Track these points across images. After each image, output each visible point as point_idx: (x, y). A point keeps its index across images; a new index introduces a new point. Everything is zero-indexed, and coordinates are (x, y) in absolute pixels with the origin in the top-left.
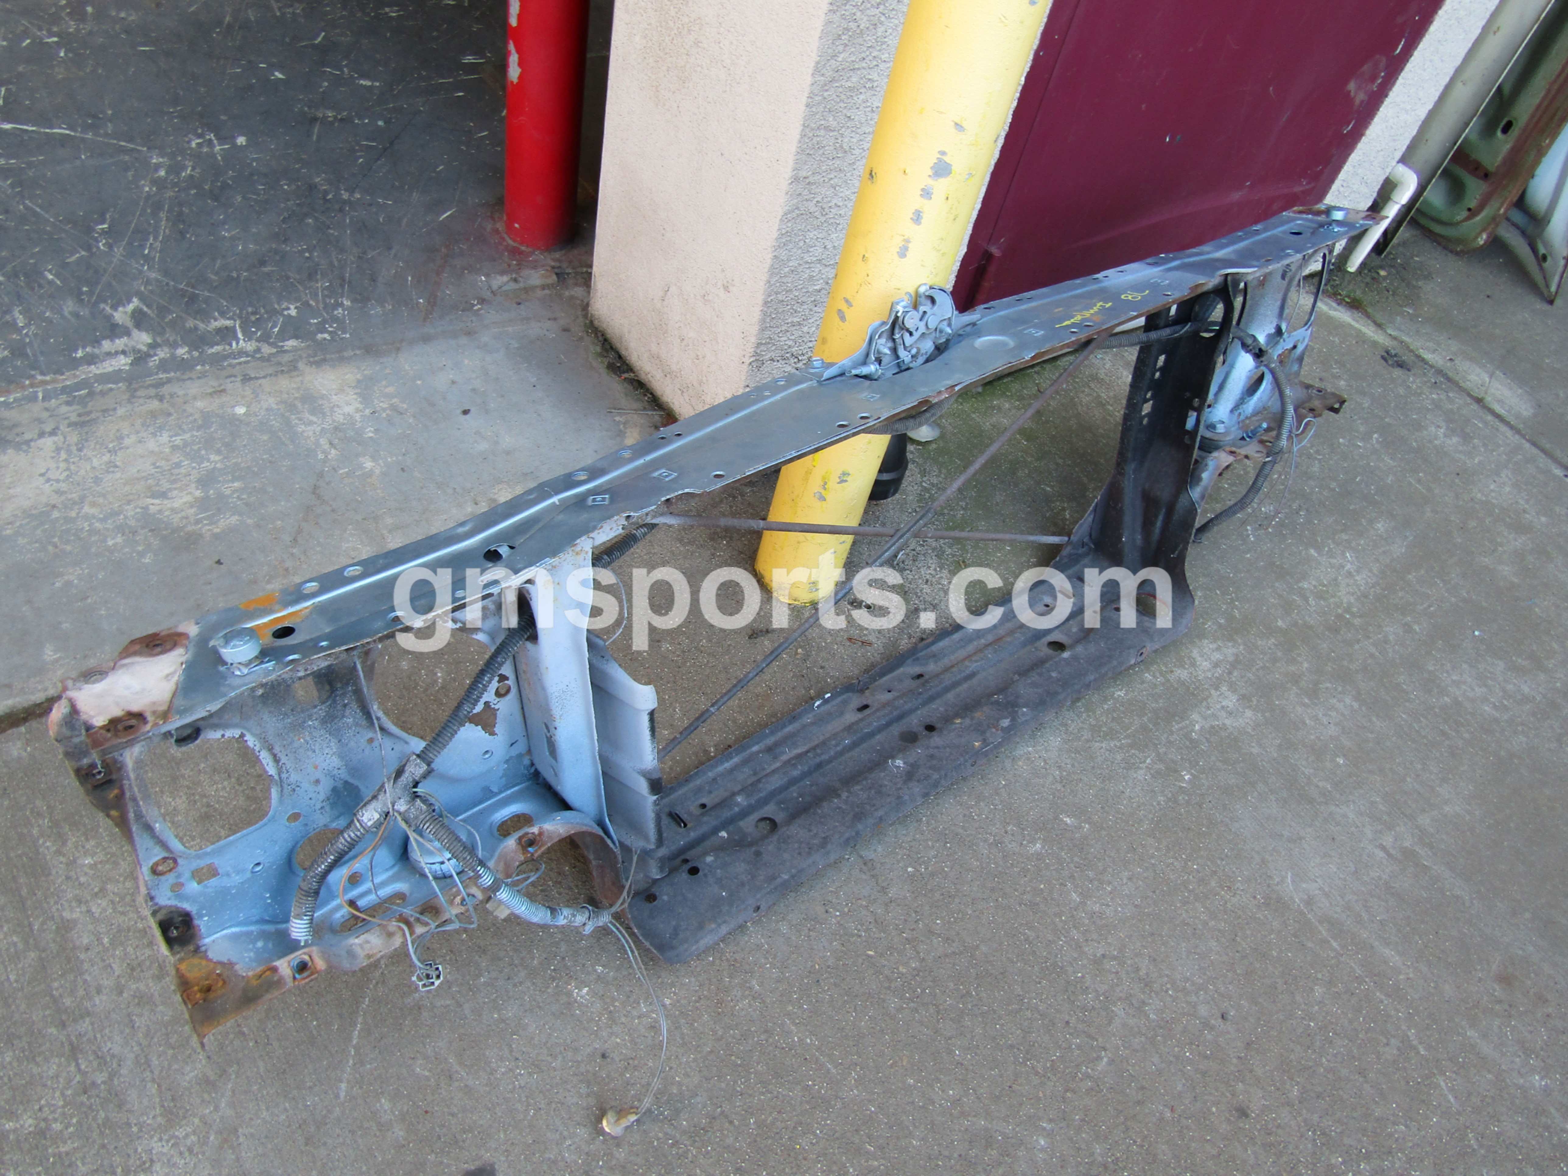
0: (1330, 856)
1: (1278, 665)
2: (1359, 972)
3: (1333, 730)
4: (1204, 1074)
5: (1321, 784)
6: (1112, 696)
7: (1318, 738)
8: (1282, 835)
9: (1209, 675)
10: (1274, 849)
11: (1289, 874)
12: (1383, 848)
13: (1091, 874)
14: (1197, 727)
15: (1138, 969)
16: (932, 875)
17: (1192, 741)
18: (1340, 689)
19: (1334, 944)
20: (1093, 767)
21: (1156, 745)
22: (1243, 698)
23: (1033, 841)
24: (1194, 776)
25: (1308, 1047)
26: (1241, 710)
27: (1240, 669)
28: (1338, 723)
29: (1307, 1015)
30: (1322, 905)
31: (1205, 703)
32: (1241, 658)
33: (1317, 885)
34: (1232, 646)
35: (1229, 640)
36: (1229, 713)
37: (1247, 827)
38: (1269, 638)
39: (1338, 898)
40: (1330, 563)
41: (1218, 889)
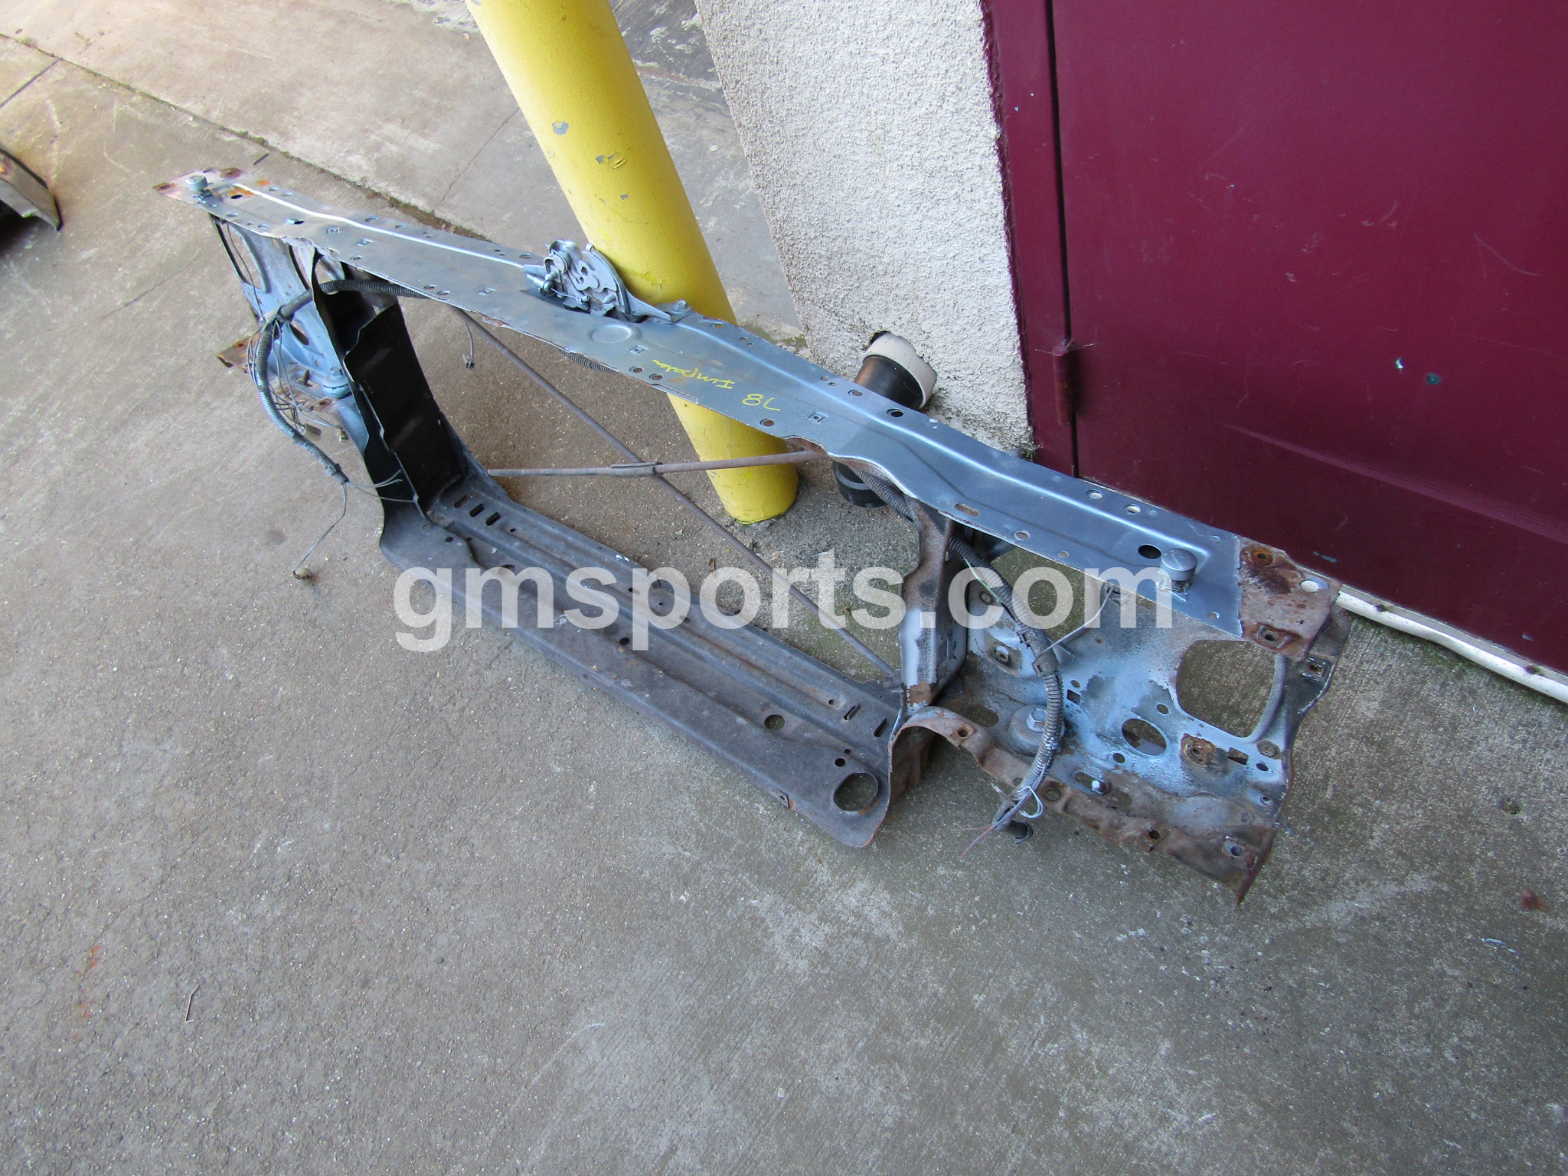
0: (639, 1076)
1: (903, 1001)
2: (513, 1107)
3: (827, 1083)
5: (734, 1064)
6: (754, 801)
7: (804, 1062)
8: (647, 1015)
9: (839, 907)
10: (627, 1005)
11: (603, 1025)
12: (673, 1150)
13: (544, 820)
14: (754, 902)
15: (465, 875)
16: (510, 696)
17: (733, 898)
18: (906, 1097)
19: (536, 1079)
20: (659, 800)
21: (711, 857)
22: (825, 957)
23: (561, 763)
24: (687, 905)
25: (428, 1048)
26: (803, 954)
27: (867, 947)
28: (842, 1093)
29: (457, 1046)
30: (576, 1065)
31: (793, 907)
32: (887, 947)
33: (599, 1058)
34: (899, 933)
35: (905, 927)
36: (791, 939)
37: (645, 972)
38: (941, 983)
39: (590, 1085)
40: (1161, 1080)
41: (562, 945)
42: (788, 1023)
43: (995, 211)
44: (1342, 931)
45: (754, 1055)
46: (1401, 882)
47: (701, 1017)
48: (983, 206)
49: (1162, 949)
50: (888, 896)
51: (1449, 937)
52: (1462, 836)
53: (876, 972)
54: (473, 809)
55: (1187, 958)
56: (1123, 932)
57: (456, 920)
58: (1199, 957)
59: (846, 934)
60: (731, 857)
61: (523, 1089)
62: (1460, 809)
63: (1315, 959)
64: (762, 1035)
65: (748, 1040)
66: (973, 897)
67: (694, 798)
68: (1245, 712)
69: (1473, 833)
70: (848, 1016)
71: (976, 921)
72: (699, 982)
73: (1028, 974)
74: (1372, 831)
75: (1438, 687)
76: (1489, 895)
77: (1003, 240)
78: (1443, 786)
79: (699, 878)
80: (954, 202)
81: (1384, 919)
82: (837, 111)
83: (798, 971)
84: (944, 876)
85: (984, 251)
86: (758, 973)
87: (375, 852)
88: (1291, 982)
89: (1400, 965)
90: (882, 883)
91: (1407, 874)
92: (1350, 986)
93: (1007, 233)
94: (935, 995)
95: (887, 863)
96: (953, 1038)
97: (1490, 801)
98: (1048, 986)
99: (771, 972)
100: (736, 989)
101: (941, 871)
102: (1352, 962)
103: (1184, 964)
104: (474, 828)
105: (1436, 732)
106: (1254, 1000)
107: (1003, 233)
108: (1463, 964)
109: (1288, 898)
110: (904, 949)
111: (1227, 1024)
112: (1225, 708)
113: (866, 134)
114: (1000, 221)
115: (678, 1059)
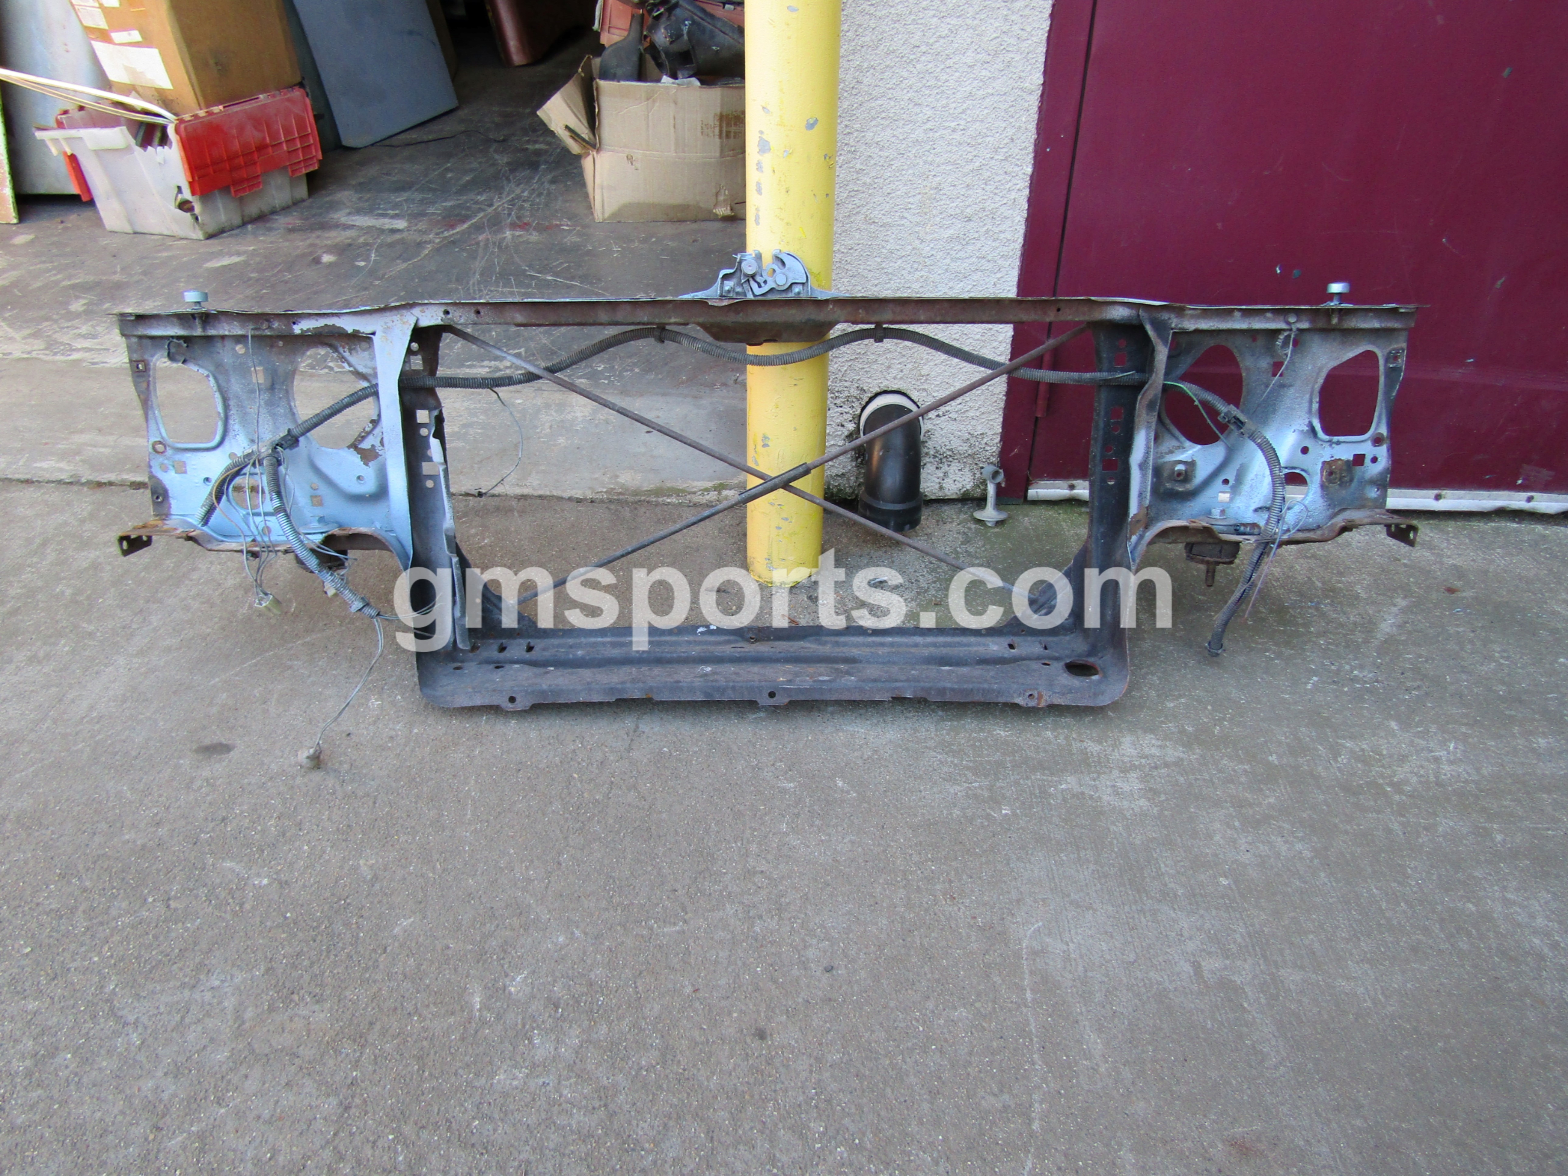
1: (1231, 786)
2: (1033, 1027)
3: (1245, 858)
5: (1172, 885)
7: (1216, 855)
10: (1044, 900)
11: (1040, 924)
12: (1196, 965)
13: (818, 822)
14: (1063, 787)
16: (679, 760)
18: (1300, 835)
19: (1029, 995)
21: (997, 778)
22: (1152, 791)
24: (1014, 814)
25: (894, 1041)
26: (1136, 797)
27: (1173, 770)
28: (1260, 856)
29: (924, 1020)
30: (1051, 963)
31: (1095, 775)
32: (1185, 763)
33: (1065, 948)
34: (1183, 752)
35: (1184, 746)
36: (1117, 793)
37: (1032, 871)
38: (1242, 763)
39: (1080, 968)
40: (1412, 741)
41: (939, 894)
42: (1175, 840)
43: (1017, 236)
44: (1399, 635)
45: (1178, 872)
46: (1394, 605)
47: (1111, 873)
48: (1008, 235)
49: (1335, 681)
50: (1152, 736)
51: (1441, 617)
52: (1392, 578)
53: (1195, 780)
54: (732, 847)
55: (1351, 679)
56: (1306, 683)
57: (810, 932)
58: (1356, 676)
59: (1150, 771)
60: (1013, 770)
61: (1025, 1009)
62: (1378, 568)
63: (1404, 651)
64: (1168, 857)
65: (1162, 866)
66: (1206, 708)
67: (939, 751)
69: (1395, 574)
70: (1209, 813)
71: (1223, 719)
73: (1285, 729)
74: (1355, 591)
76: (1432, 595)
77: (1018, 260)
79: (1003, 794)
80: (983, 238)
81: (1408, 622)
82: (897, 183)
83: (1145, 808)
84: (1175, 706)
86: (1119, 824)
87: (651, 929)
88: (1407, 666)
89: (1438, 637)
91: (1392, 600)
92: (1432, 655)
94: (1246, 771)
95: (1130, 718)
96: (1285, 788)
97: (1385, 560)
98: (1303, 729)
99: (1127, 819)
100: (1115, 842)
101: (1170, 705)
102: (1420, 645)
103: (1353, 683)
104: (750, 860)
106: (1404, 682)
107: (1019, 254)
108: (1460, 625)
109: (1359, 632)
110: (1197, 759)
111: (1406, 698)
113: (919, 196)
114: (1019, 244)
115: (1127, 908)
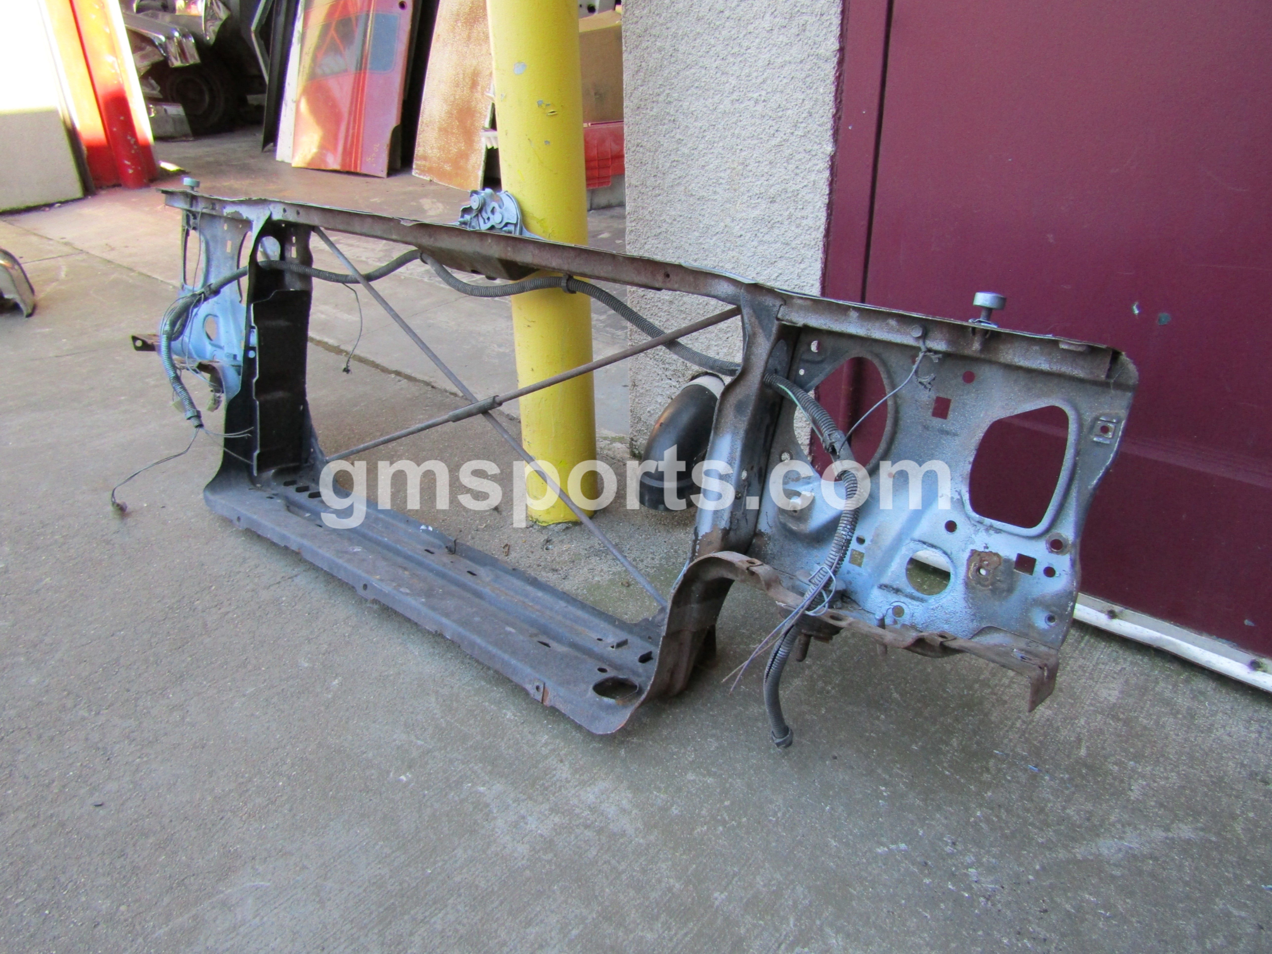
1: (632, 893)
4: (48, 786)
5: (416, 939)
6: (503, 708)
8: (326, 879)
9: (574, 802)
10: (304, 867)
11: (268, 884)
13: (275, 700)
14: (482, 789)
17: (459, 783)
20: (403, 698)
22: (549, 844)
23: (311, 660)
24: (406, 784)
25: (40, 886)
26: (526, 839)
27: (599, 840)
29: (77, 888)
30: (218, 922)
31: (524, 797)
32: (621, 840)
33: (250, 917)
34: (636, 829)
35: (645, 824)
36: (516, 825)
37: (337, 839)
38: (678, 878)
39: (228, 944)
41: (250, 805)
42: (492, 902)
43: (818, 224)
44: (1115, 865)
45: (443, 931)
46: (1167, 829)
47: (389, 888)
48: (809, 222)
49: (926, 864)
50: (630, 796)
51: (1228, 882)
52: (1220, 798)
53: (605, 863)
54: (201, 683)
55: (953, 875)
56: (883, 844)
57: (137, 770)
58: (966, 875)
59: (577, 826)
60: (466, 749)
61: (140, 940)
62: (1212, 776)
63: (1091, 887)
64: (458, 911)
65: (440, 915)
66: (722, 802)
67: (440, 700)
68: (996, 686)
69: (1230, 796)
70: (566, 902)
71: (724, 823)
72: (398, 853)
73: (778, 876)
74: (1130, 785)
75: (1170, 687)
76: (1259, 848)
77: (820, 252)
78: (1192, 758)
79: (427, 763)
80: (786, 223)
81: (1156, 859)
82: (710, 156)
83: (516, 855)
84: (694, 781)
85: (802, 266)
86: (470, 852)
87: (75, 706)
88: (1068, 907)
89: (1181, 902)
90: (625, 783)
91: (1172, 822)
92: (1133, 916)
93: (824, 245)
94: (670, 889)
95: (634, 767)
96: (686, 934)
97: (1240, 773)
98: (800, 889)
99: (484, 852)
100: (440, 864)
101: (691, 776)
102: (1132, 894)
103: (949, 879)
104: (195, 699)
105: (1175, 717)
106: (1029, 921)
107: (821, 244)
108: (1248, 907)
109: (1054, 831)
110: (640, 844)
111: (1001, 942)
112: (977, 681)
113: (729, 171)
114: (820, 234)
115: (348, 926)
